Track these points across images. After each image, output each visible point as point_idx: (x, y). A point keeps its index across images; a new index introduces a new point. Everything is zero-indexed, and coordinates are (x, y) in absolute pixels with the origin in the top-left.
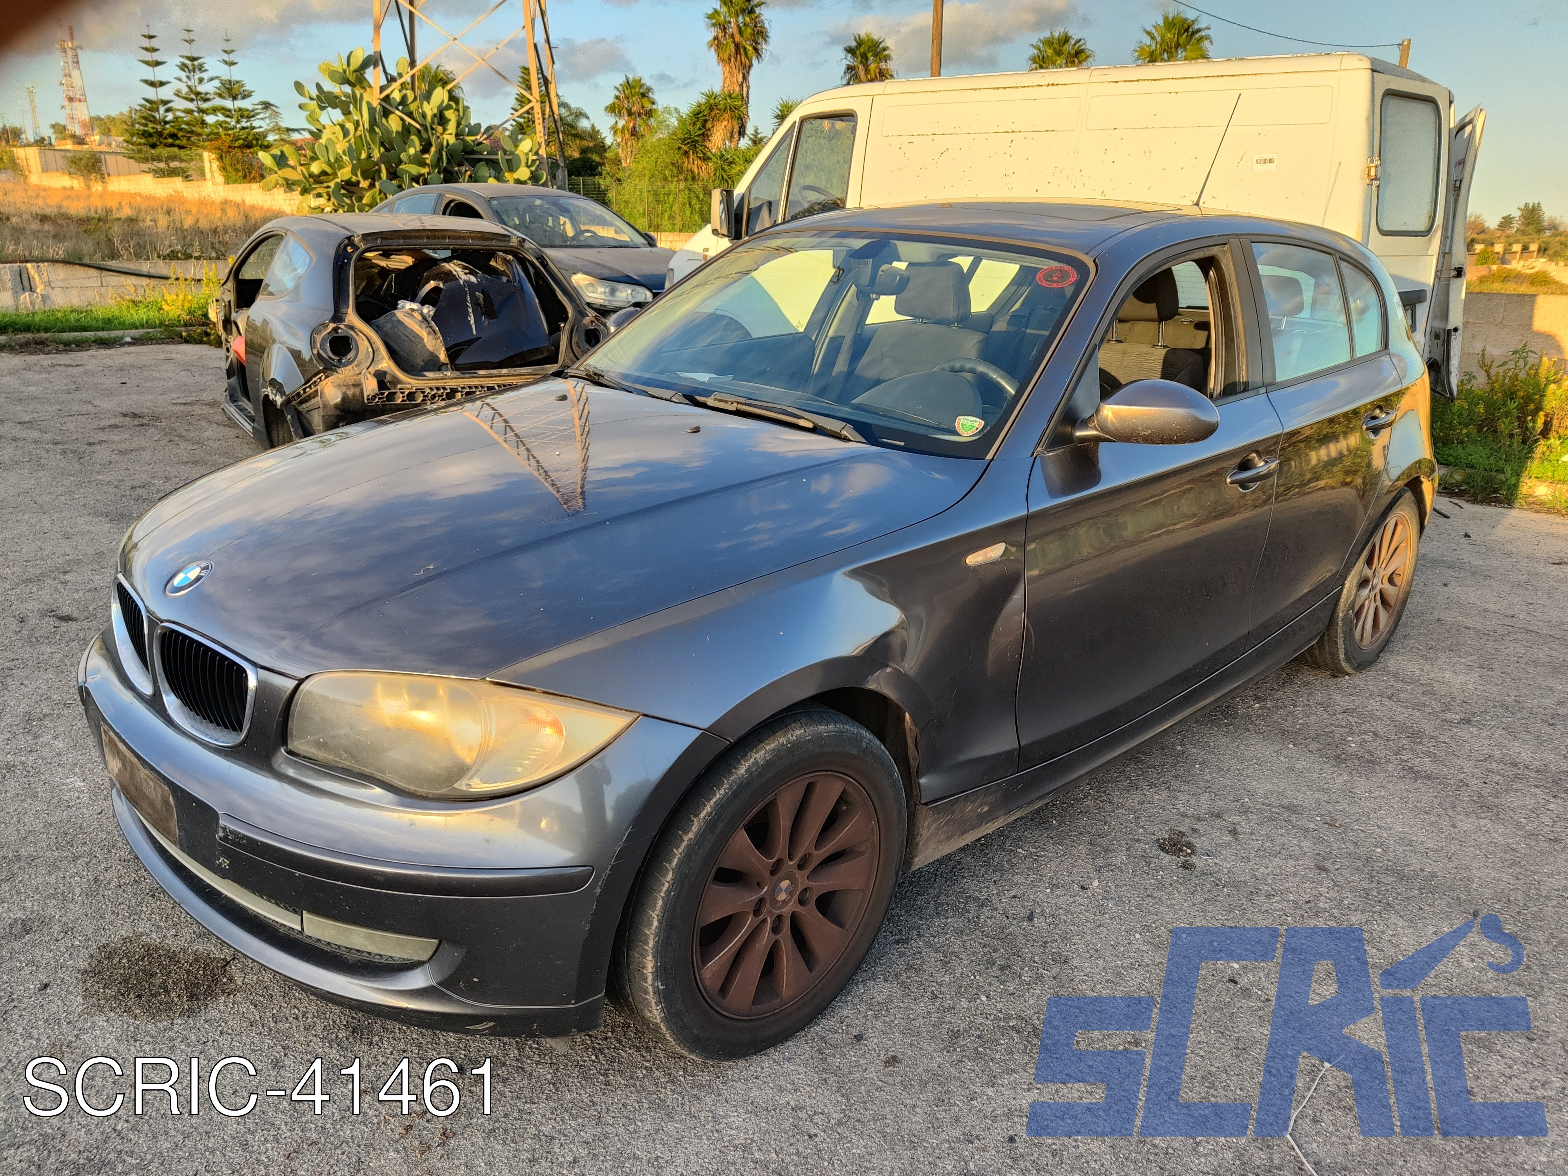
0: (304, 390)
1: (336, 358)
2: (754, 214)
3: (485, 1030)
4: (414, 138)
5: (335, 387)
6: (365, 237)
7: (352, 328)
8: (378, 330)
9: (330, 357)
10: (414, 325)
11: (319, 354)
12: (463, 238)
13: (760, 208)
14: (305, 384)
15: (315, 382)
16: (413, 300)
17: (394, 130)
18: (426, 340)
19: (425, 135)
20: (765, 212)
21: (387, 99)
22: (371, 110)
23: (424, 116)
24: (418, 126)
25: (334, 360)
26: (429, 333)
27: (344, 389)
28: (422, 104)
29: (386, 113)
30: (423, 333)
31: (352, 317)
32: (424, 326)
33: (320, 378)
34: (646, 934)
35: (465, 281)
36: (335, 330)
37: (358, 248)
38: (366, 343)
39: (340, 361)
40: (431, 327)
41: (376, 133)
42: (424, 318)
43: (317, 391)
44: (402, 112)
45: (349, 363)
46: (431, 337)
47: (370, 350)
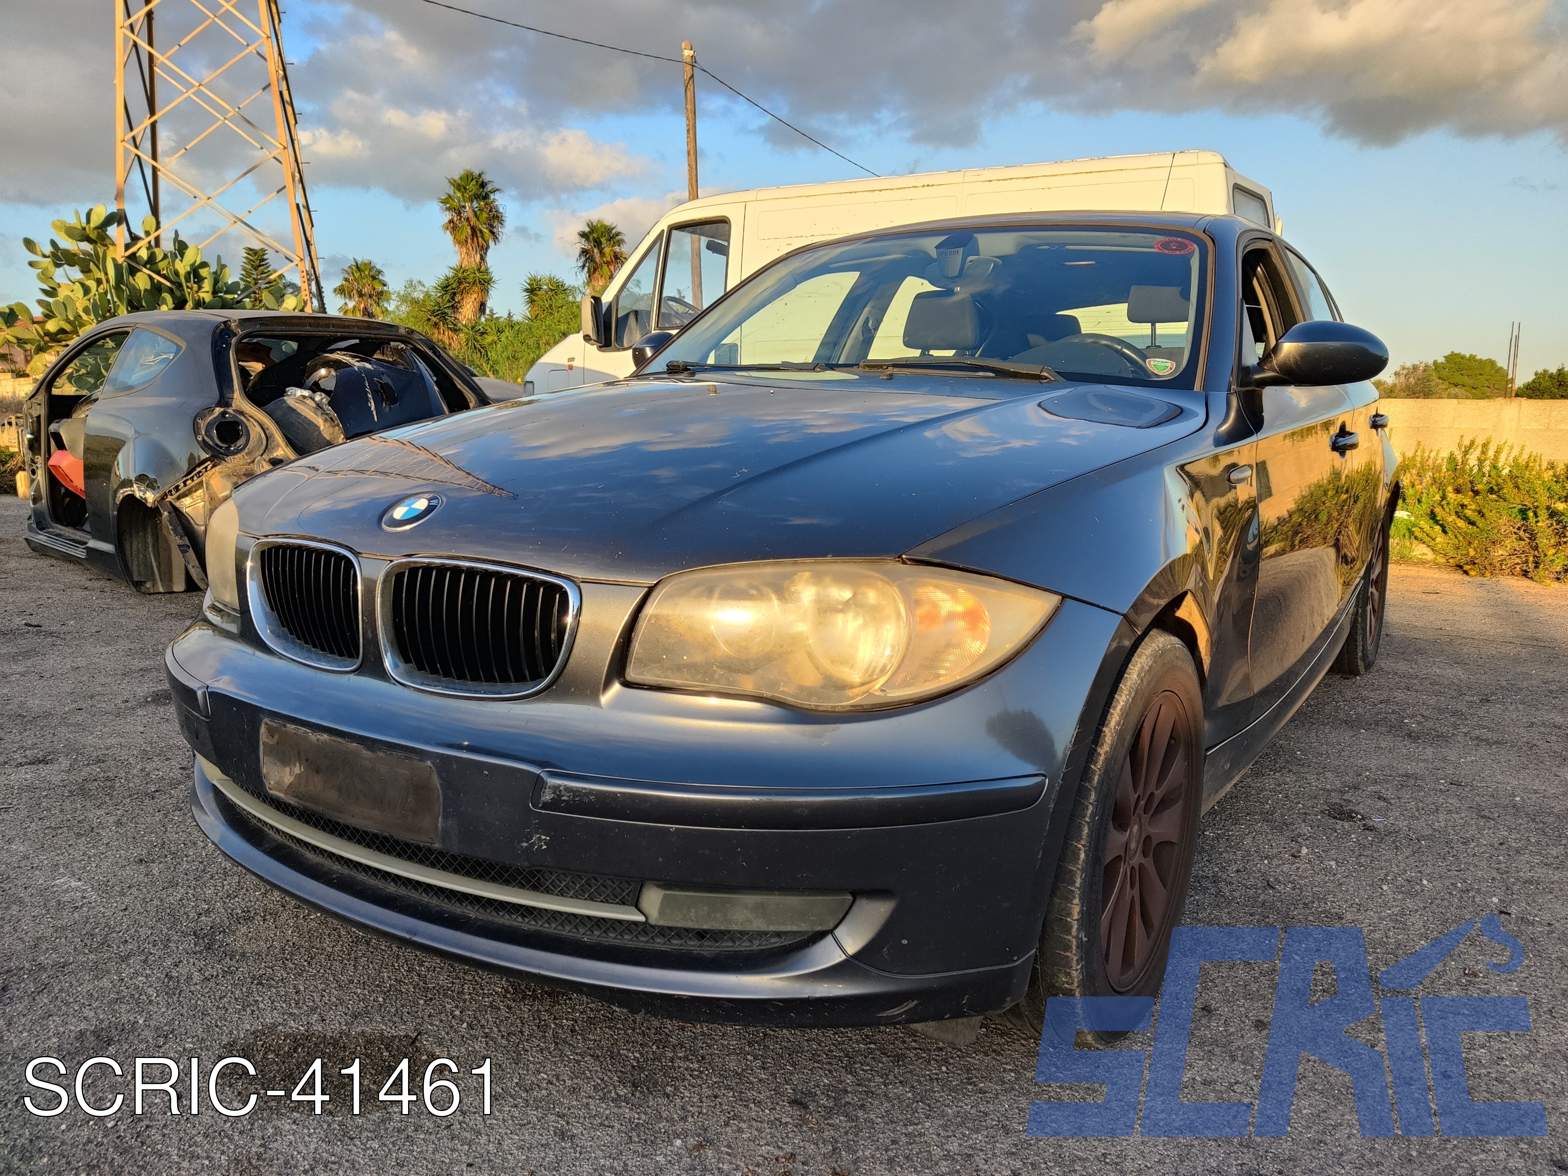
0: (185, 482)
1: (225, 445)
2: (623, 322)
3: (900, 1014)
4: (167, 296)
5: (223, 477)
6: (243, 322)
7: (242, 413)
8: (270, 414)
9: (217, 445)
10: (307, 411)
11: (204, 440)
12: (348, 327)
13: (627, 316)
14: (186, 476)
15: (200, 472)
16: (301, 386)
17: (142, 288)
18: (322, 428)
19: (178, 293)
20: (632, 319)
21: (133, 256)
22: (118, 267)
23: (177, 273)
24: (168, 284)
25: (221, 447)
26: (326, 420)
27: (235, 479)
28: (173, 262)
29: (133, 271)
30: (320, 421)
31: (239, 401)
32: (319, 413)
33: (206, 468)
34: (1071, 871)
35: (359, 368)
36: (223, 414)
37: (235, 335)
38: (259, 429)
39: (228, 448)
40: (327, 414)
41: (123, 291)
42: (318, 405)
43: (201, 482)
44: (149, 269)
45: (238, 452)
46: (328, 425)
47: (263, 435)
